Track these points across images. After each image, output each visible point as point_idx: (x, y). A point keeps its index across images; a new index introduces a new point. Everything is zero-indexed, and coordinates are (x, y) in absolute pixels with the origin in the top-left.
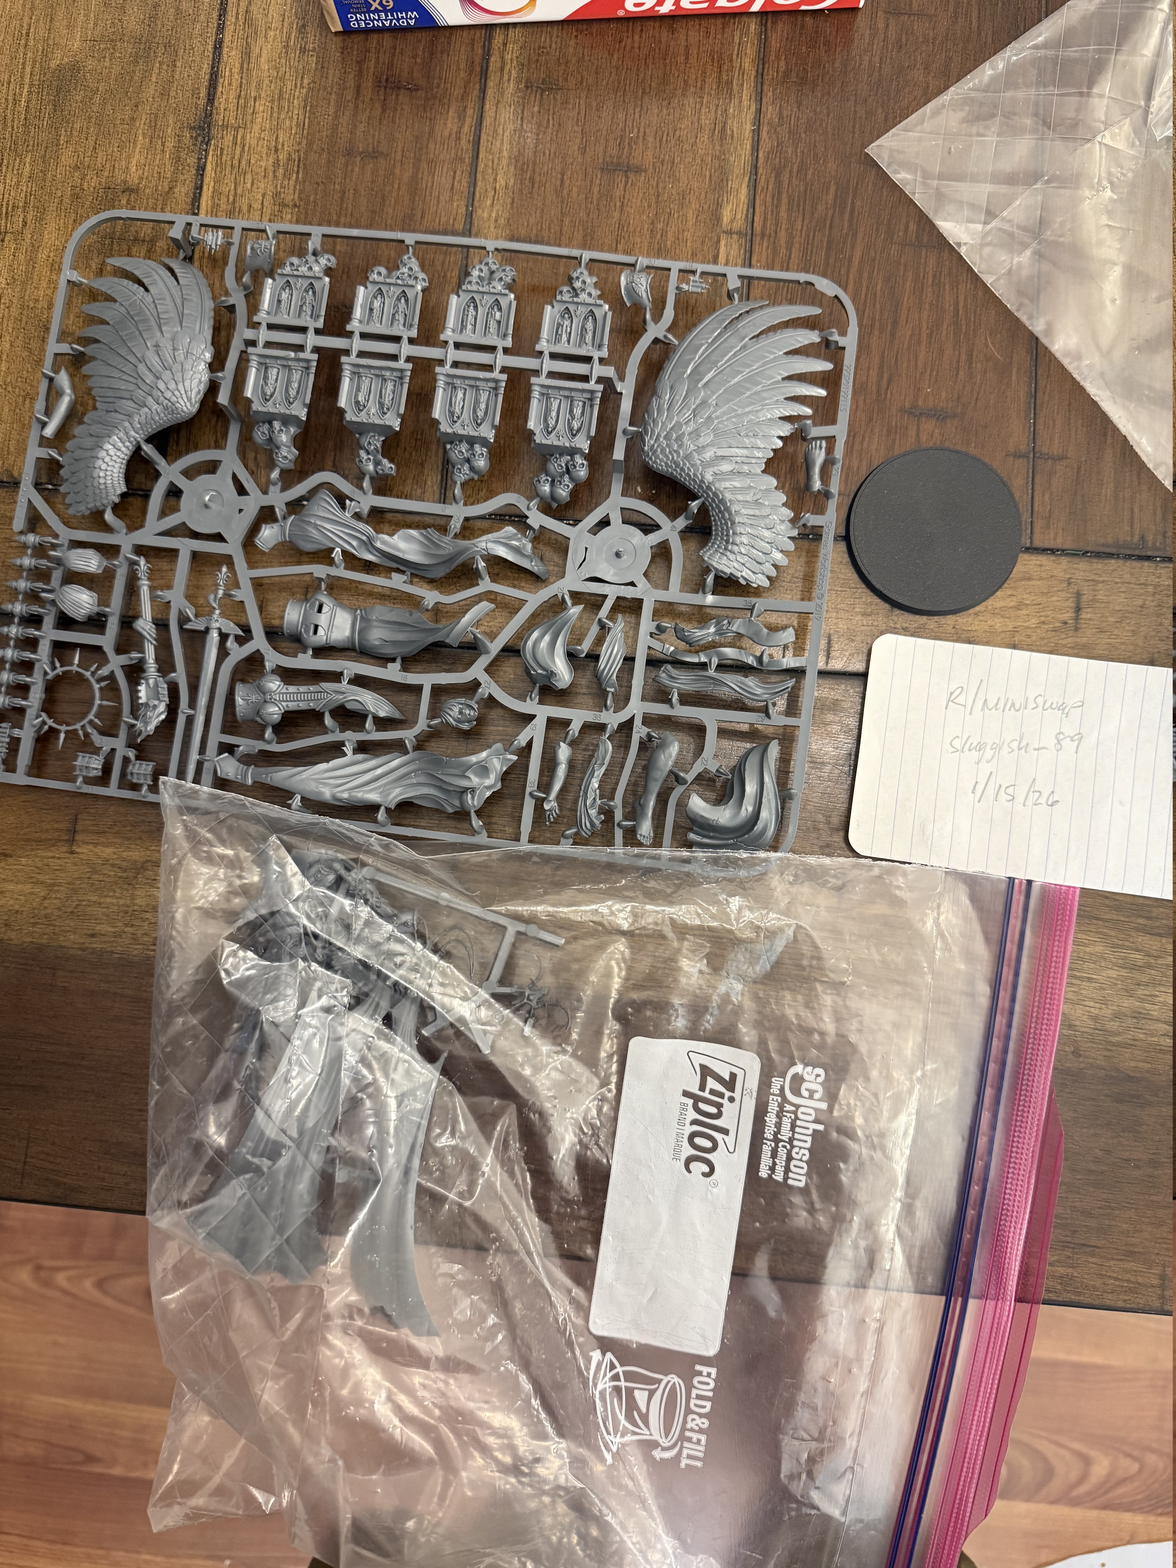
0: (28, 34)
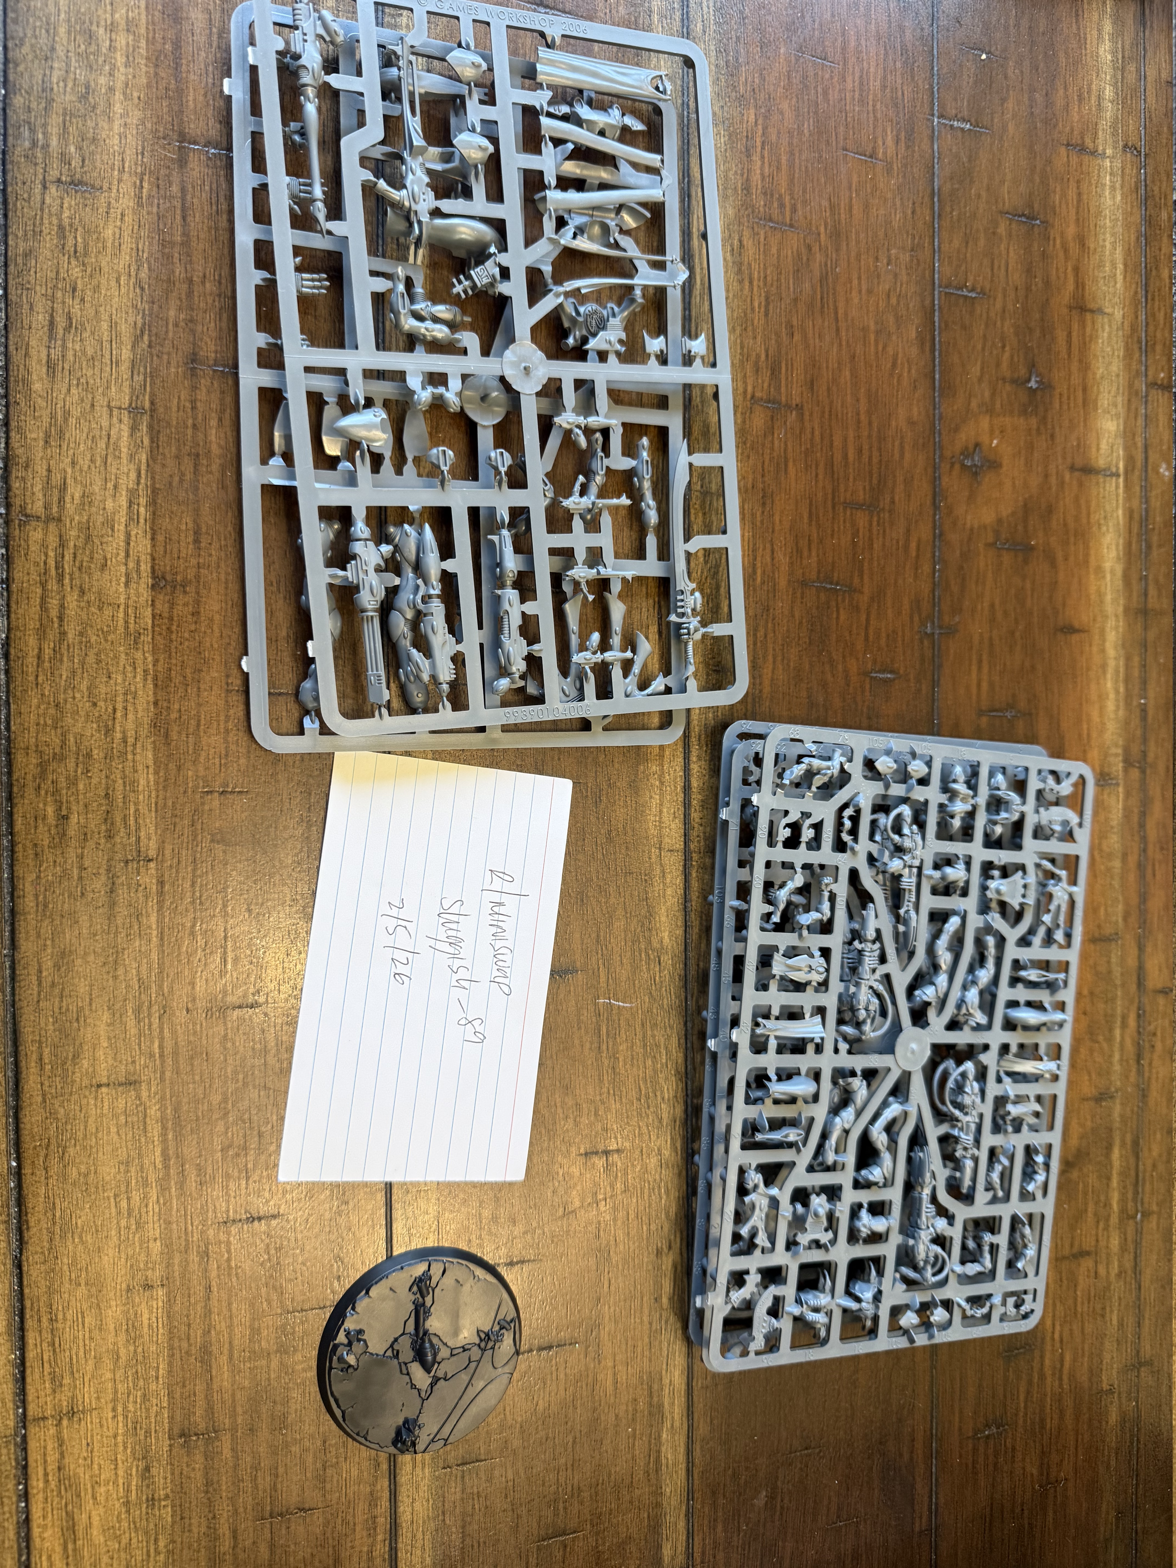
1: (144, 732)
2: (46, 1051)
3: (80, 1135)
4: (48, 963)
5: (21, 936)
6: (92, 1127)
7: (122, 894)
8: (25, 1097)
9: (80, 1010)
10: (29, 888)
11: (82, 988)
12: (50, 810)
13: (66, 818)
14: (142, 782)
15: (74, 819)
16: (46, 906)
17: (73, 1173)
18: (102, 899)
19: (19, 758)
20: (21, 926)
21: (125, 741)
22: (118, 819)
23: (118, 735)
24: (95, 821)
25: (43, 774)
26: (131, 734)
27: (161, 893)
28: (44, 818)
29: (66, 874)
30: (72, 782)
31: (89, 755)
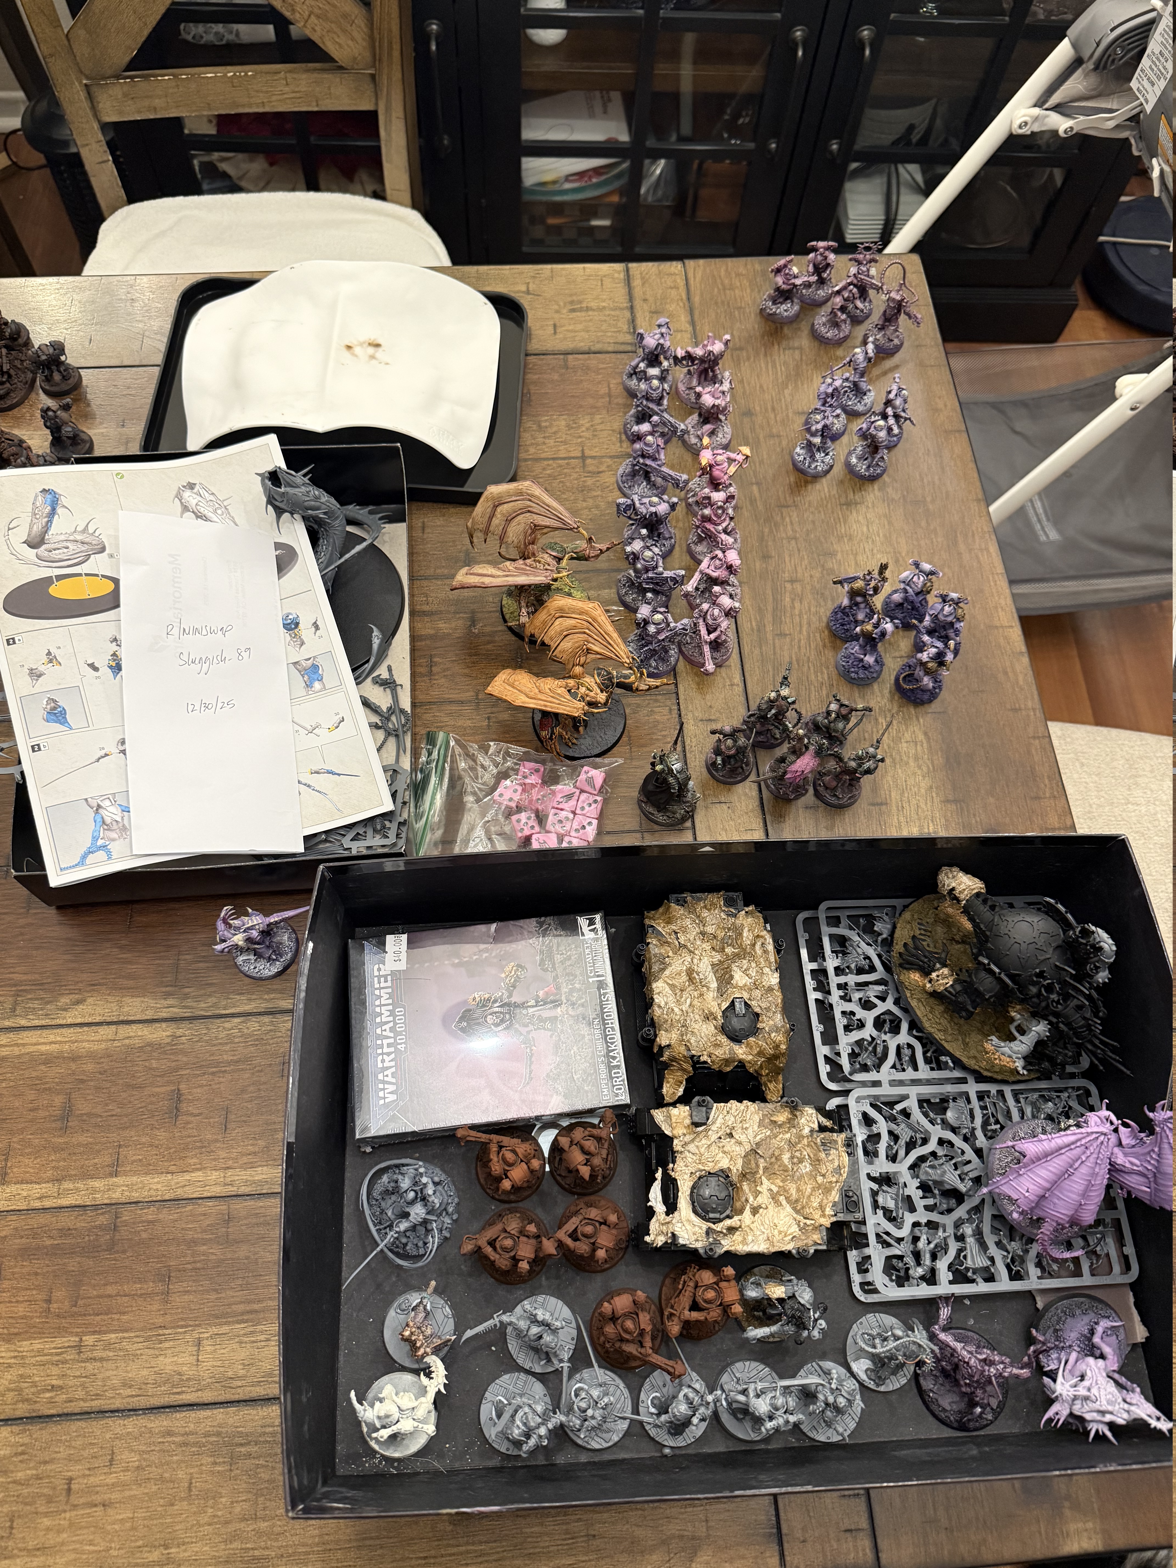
0: (425, 1558)
1: (13, 1347)
2: (175, 1390)
3: (222, 1369)
4: (129, 1392)
5: (113, 1407)
6: (219, 1363)
7: (98, 1354)
8: (197, 1401)
9: (156, 1373)
10: (87, 1404)
11: (145, 1372)
12: (48, 1395)
13: (53, 1386)
14: (39, 1346)
15: (54, 1382)
16: (97, 1395)
17: (242, 1373)
18: (98, 1364)
19: (19, 1414)
20: (107, 1408)
21: (15, 1357)
22: (57, 1358)
23: (13, 1361)
24: (55, 1371)
25: (27, 1400)
26: (12, 1354)
27: (100, 1332)
28: (51, 1398)
29: (83, 1385)
30: (34, 1384)
31: (21, 1376)
